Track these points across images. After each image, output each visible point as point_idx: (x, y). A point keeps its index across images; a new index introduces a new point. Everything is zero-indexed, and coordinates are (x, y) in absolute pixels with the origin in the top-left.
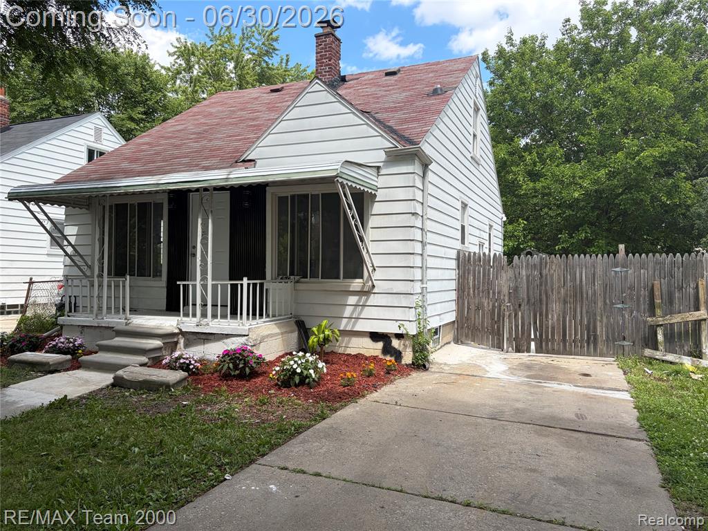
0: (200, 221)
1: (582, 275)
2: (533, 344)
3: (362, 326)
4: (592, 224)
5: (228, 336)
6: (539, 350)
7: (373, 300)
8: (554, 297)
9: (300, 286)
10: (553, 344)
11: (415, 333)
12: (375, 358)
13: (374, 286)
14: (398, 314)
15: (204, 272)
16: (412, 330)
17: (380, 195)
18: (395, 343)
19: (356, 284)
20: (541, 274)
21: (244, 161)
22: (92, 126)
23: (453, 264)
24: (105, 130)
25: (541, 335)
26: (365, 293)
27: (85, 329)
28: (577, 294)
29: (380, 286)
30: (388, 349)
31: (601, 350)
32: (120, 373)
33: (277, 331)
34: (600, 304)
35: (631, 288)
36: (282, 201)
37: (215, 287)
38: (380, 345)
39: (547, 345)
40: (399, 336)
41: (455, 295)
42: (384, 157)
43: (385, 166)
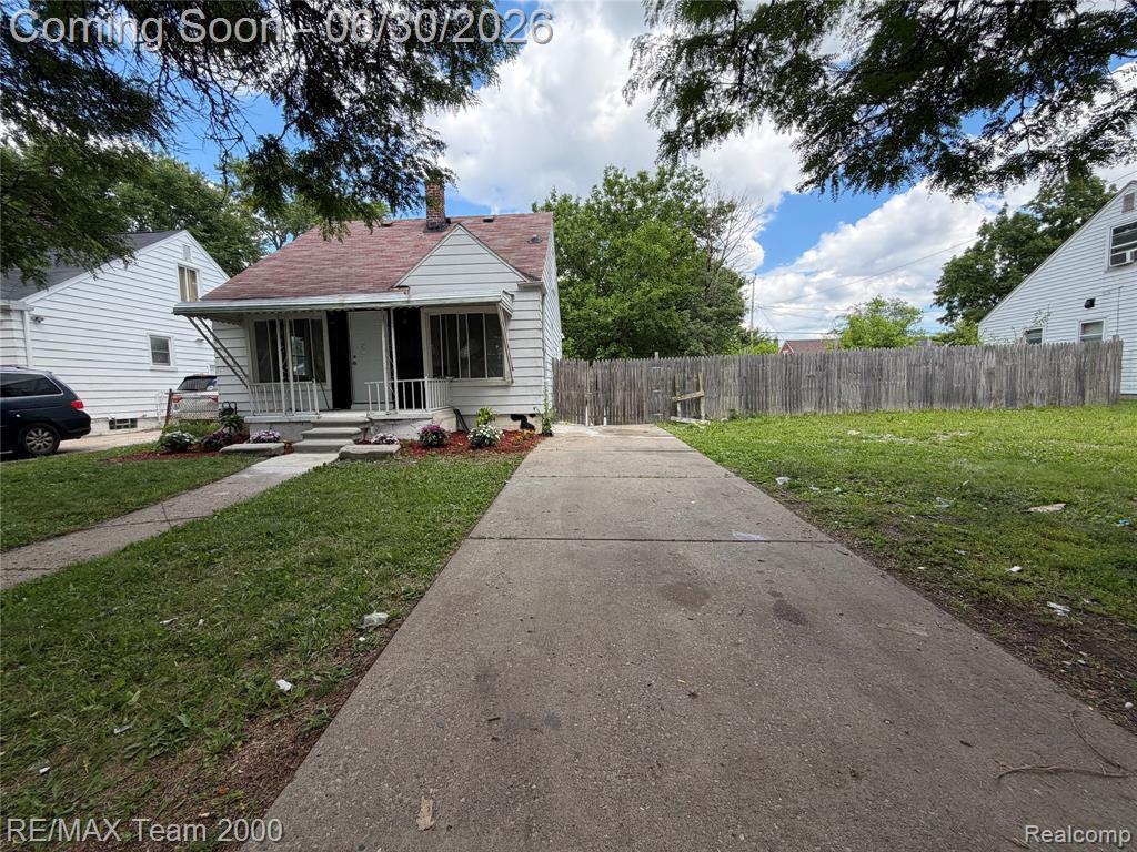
1: (634, 372)
2: (605, 419)
3: (505, 410)
4: (618, 341)
5: (414, 421)
6: (609, 423)
7: (512, 391)
8: (618, 387)
9: (454, 384)
10: (617, 417)
11: (542, 413)
12: (516, 431)
13: (512, 382)
14: (531, 400)
16: (541, 410)
17: (515, 315)
18: (530, 420)
19: (497, 380)
20: (610, 372)
21: (398, 287)
22: (180, 244)
23: (551, 367)
24: (193, 248)
25: (610, 413)
26: (507, 387)
27: (274, 426)
28: (632, 385)
29: (517, 381)
30: (524, 425)
31: (646, 419)
32: (343, 449)
34: (645, 390)
35: (662, 379)
36: (434, 319)
37: (400, 385)
38: (519, 423)
39: (614, 419)
40: (532, 415)
41: (551, 389)
42: (517, 289)
43: (517, 295)
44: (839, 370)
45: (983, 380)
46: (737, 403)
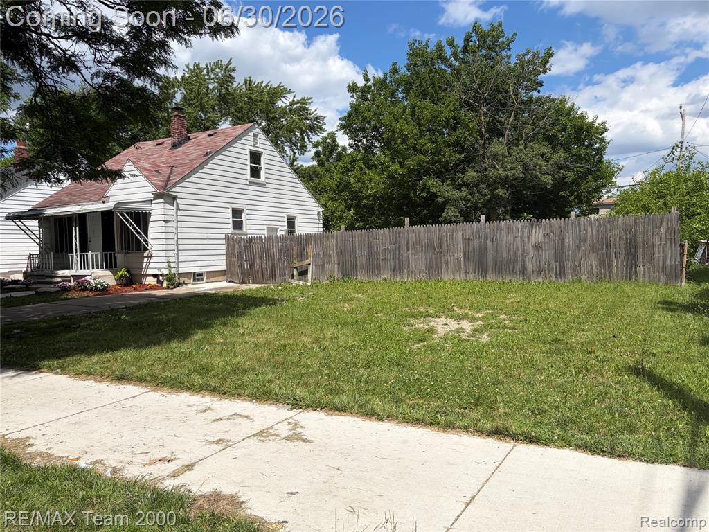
0: (74, 228)
2: (250, 279)
3: (150, 272)
5: (86, 276)
6: (253, 282)
7: (153, 260)
10: (259, 278)
13: (152, 254)
14: (160, 265)
15: (76, 250)
16: (166, 272)
17: (153, 212)
18: (161, 278)
19: (146, 254)
21: (105, 197)
23: (224, 241)
25: (253, 276)
26: (150, 257)
29: (154, 254)
30: (159, 281)
31: (278, 281)
33: (111, 274)
35: (288, 250)
37: (81, 255)
38: (156, 279)
39: (256, 279)
40: (162, 275)
41: (224, 257)
42: (153, 196)
43: (154, 200)
45: (531, 254)
46: (336, 270)
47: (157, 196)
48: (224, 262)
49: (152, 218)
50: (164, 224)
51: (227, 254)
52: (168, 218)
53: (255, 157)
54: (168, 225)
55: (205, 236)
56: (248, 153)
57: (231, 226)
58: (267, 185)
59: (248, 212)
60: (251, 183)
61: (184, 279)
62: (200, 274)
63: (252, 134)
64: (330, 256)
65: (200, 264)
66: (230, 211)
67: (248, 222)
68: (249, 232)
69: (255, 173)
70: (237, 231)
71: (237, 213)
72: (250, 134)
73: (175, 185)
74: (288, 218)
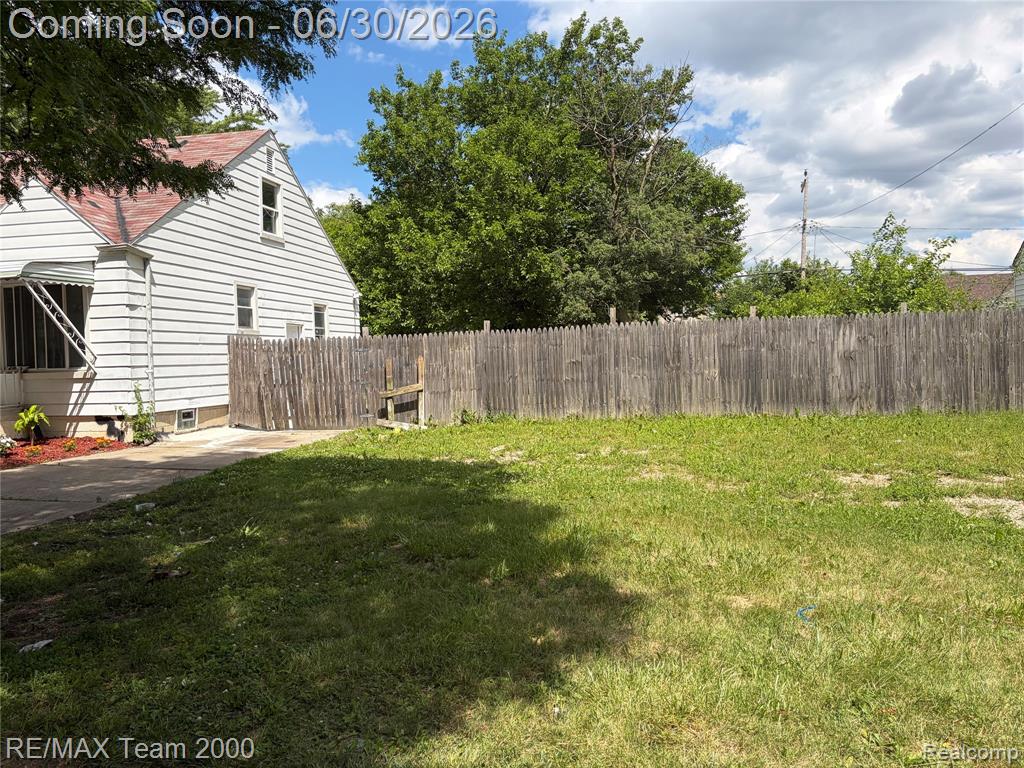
2: (290, 422)
3: (86, 411)
6: (297, 427)
7: (96, 386)
9: (28, 376)
10: (308, 420)
11: (134, 414)
13: (96, 374)
14: (118, 398)
16: (132, 411)
17: (97, 287)
18: (118, 424)
19: (79, 373)
20: (292, 356)
23: (226, 349)
25: (296, 413)
26: (89, 380)
28: (326, 374)
29: (101, 373)
30: (111, 431)
31: (350, 423)
34: (347, 382)
35: (372, 366)
38: (105, 427)
39: (303, 421)
40: (121, 418)
41: (226, 380)
42: (97, 253)
43: (100, 261)
44: (617, 353)
45: (838, 369)
46: (474, 400)
47: (108, 254)
48: (226, 390)
49: (95, 300)
50: (127, 312)
51: (233, 374)
52: (135, 300)
53: (269, 193)
54: (134, 313)
55: (196, 338)
56: (259, 183)
57: (235, 319)
58: (288, 246)
59: (260, 294)
60: (265, 241)
61: (163, 424)
62: (188, 415)
63: (264, 149)
64: (462, 376)
65: (189, 393)
66: (233, 290)
67: (262, 312)
68: (263, 331)
69: (269, 222)
70: (245, 330)
71: (244, 294)
72: (261, 149)
73: (147, 232)
74: (316, 308)
